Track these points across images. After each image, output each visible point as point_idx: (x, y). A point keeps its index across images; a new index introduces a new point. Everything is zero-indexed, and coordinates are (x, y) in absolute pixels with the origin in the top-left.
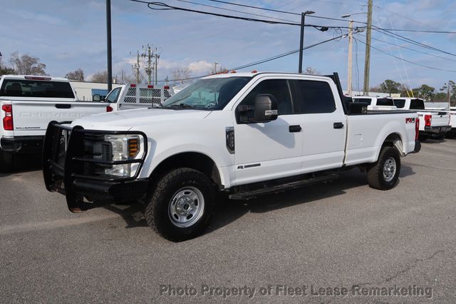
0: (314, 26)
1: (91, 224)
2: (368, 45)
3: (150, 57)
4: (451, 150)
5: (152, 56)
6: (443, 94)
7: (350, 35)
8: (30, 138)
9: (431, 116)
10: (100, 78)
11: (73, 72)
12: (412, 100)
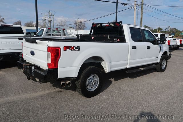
0: (121, 3)
1: (42, 96)
2: (142, 11)
3: (50, 16)
4: (178, 55)
5: (51, 15)
6: (165, 31)
7: (135, 7)
8: (7, 54)
9: (170, 41)
10: (28, 24)
11: (17, 22)
12: (161, 34)
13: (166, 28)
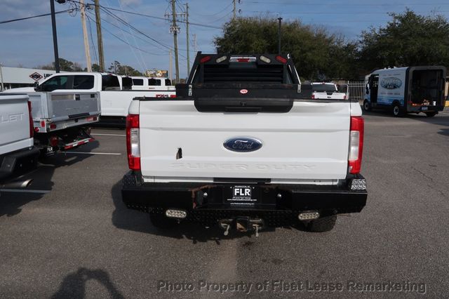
2: (98, 23)
7: (83, 11)
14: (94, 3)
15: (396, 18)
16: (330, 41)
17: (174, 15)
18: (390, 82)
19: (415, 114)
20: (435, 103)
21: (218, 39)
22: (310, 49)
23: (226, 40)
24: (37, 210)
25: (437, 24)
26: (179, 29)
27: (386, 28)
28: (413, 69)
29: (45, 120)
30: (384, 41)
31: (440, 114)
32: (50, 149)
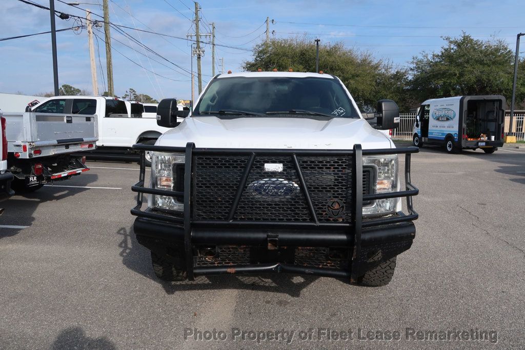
2: (108, 43)
7: (90, 29)
13: (126, 95)
14: (103, 20)
15: (451, 42)
16: (376, 67)
17: (197, 35)
18: (442, 113)
19: (472, 151)
20: (493, 138)
21: (247, 64)
22: (353, 76)
23: (256, 64)
24: (10, 246)
25: (497, 50)
26: (203, 52)
27: (440, 54)
28: (468, 98)
29: (27, 145)
30: (437, 68)
31: (500, 150)
32: (33, 179)
